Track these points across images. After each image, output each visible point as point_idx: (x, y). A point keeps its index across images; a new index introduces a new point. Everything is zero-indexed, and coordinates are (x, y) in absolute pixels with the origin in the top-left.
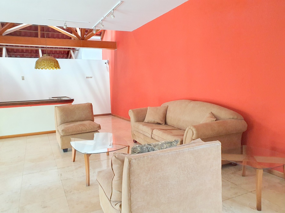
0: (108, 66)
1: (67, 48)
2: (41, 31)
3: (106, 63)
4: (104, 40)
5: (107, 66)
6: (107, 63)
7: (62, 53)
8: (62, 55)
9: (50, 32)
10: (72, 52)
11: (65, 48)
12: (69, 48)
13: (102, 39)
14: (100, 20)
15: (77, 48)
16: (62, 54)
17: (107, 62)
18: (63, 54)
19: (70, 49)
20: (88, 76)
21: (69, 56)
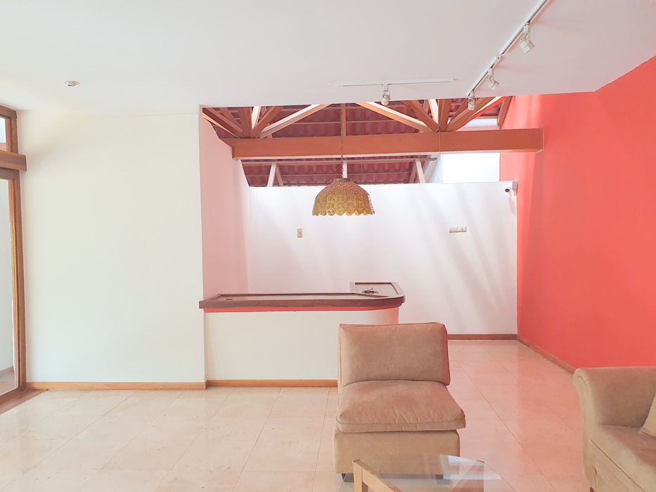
0: (515, 198)
1: (407, 157)
2: (347, 120)
3: (507, 190)
4: (506, 127)
5: (510, 200)
6: (511, 190)
7: (397, 168)
8: (396, 173)
9: (369, 119)
10: (418, 164)
11: (402, 157)
12: (412, 157)
13: (501, 124)
14: (488, 69)
15: (433, 155)
16: (396, 171)
17: (511, 186)
18: (399, 170)
19: (417, 157)
20: (454, 226)
21: (413, 175)
